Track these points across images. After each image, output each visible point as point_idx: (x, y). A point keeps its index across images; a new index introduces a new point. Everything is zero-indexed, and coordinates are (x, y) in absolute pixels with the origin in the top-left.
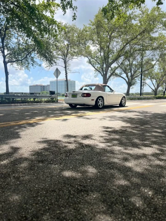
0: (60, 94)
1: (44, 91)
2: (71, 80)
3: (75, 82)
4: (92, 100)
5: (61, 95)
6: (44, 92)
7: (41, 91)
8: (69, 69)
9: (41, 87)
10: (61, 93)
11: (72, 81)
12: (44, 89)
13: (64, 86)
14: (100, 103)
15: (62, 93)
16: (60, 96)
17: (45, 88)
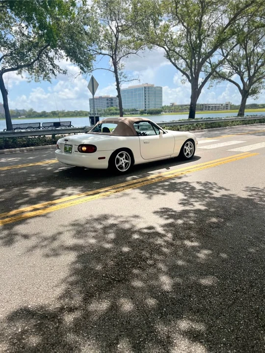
0: (137, 111)
1: (112, 106)
2: (155, 86)
3: (161, 88)
4: (99, 158)
5: (139, 112)
6: (112, 108)
7: (108, 107)
8: (123, 74)
9: (108, 100)
10: (138, 109)
11: (157, 87)
12: (112, 103)
13: (143, 97)
14: (123, 161)
15: (140, 109)
16: (137, 114)
17: (113, 101)
